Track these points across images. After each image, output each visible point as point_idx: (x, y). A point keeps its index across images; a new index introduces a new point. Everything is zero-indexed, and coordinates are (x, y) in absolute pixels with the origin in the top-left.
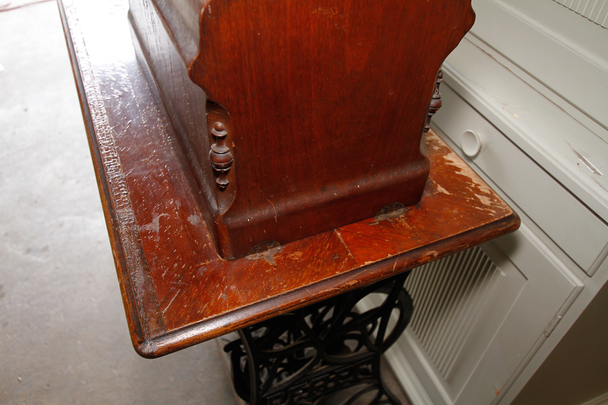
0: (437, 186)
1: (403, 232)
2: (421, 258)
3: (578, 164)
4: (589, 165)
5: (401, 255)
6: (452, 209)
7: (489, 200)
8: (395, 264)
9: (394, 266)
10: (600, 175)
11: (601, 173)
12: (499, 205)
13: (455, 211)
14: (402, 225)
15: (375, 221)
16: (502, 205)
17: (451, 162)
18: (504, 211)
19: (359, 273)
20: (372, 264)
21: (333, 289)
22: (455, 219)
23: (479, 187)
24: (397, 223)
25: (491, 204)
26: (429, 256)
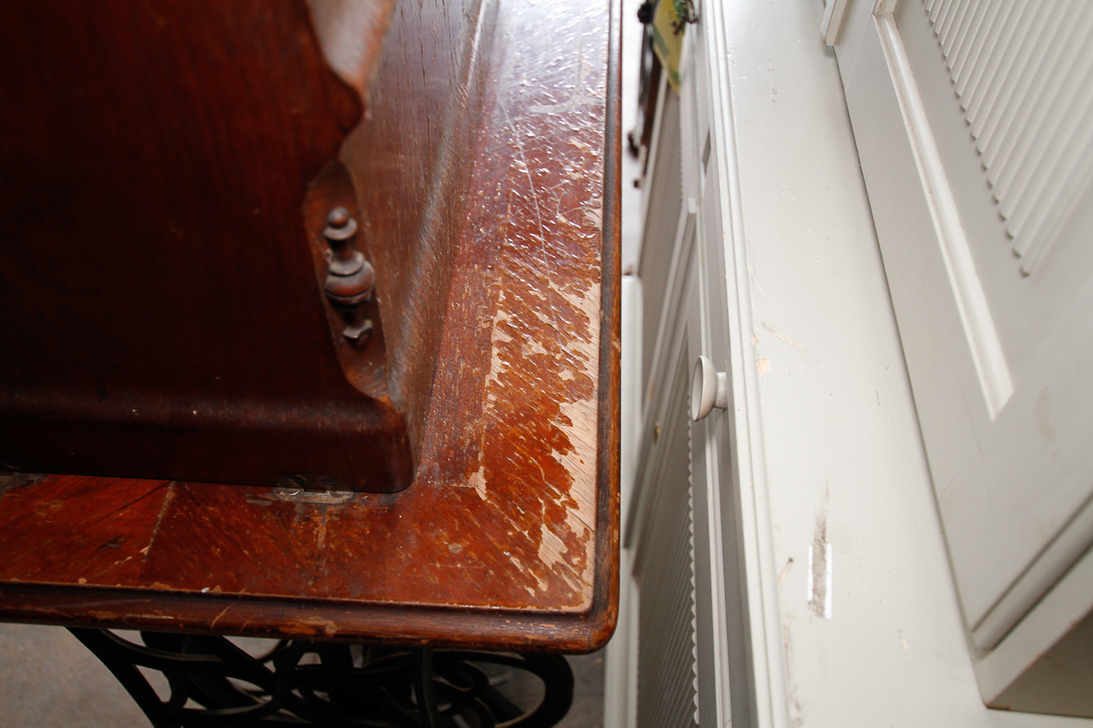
0: (476, 470)
1: (299, 547)
2: (289, 623)
3: (791, 560)
4: (819, 575)
5: (245, 598)
6: (453, 540)
7: (561, 553)
8: (222, 614)
9: (217, 618)
10: (821, 614)
11: (828, 612)
12: (571, 576)
13: (456, 548)
14: (311, 532)
15: (267, 496)
16: (580, 577)
17: (569, 422)
18: (570, 595)
19: (130, 601)
20: (167, 593)
21: (56, 611)
22: (438, 565)
23: (569, 510)
24: (307, 520)
25: (557, 566)
26: (312, 627)
